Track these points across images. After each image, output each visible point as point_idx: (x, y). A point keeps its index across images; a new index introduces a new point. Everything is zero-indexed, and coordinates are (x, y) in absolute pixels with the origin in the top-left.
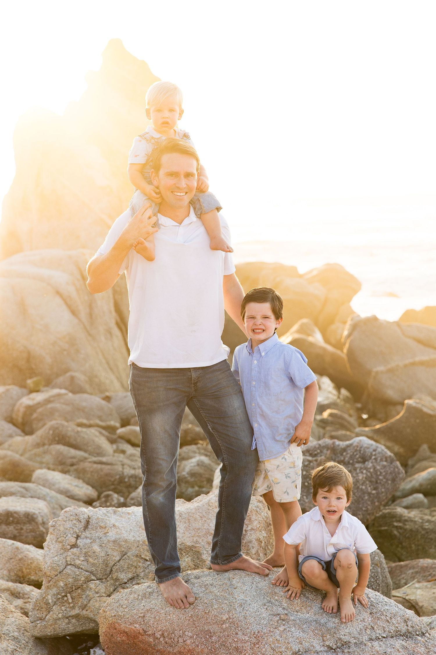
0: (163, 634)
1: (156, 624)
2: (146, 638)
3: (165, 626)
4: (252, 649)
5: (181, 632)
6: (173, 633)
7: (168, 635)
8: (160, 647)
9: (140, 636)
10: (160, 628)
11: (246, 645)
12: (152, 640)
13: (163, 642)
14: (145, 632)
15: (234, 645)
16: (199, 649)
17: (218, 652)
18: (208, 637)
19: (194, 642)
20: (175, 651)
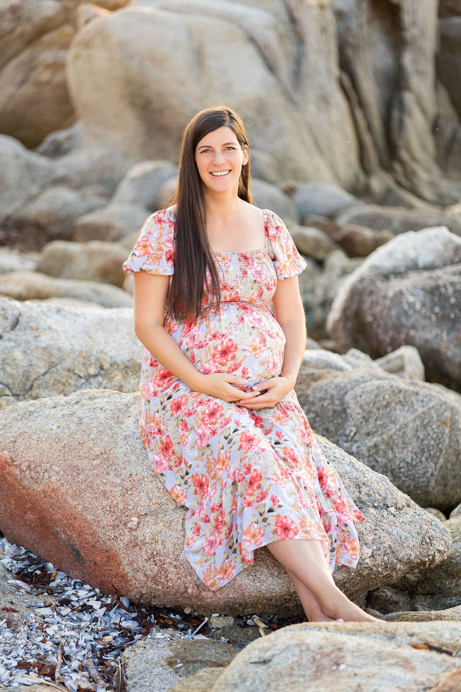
0: (29, 466)
1: (25, 452)
2: (12, 468)
3: (34, 456)
4: (123, 495)
5: (48, 465)
6: (40, 466)
7: (35, 467)
8: (25, 483)
9: (7, 467)
10: (27, 458)
11: (116, 490)
12: (18, 473)
13: (29, 476)
14: (13, 461)
15: (102, 488)
16: (63, 490)
17: (83, 494)
18: (75, 474)
19: (60, 480)
20: (39, 490)
